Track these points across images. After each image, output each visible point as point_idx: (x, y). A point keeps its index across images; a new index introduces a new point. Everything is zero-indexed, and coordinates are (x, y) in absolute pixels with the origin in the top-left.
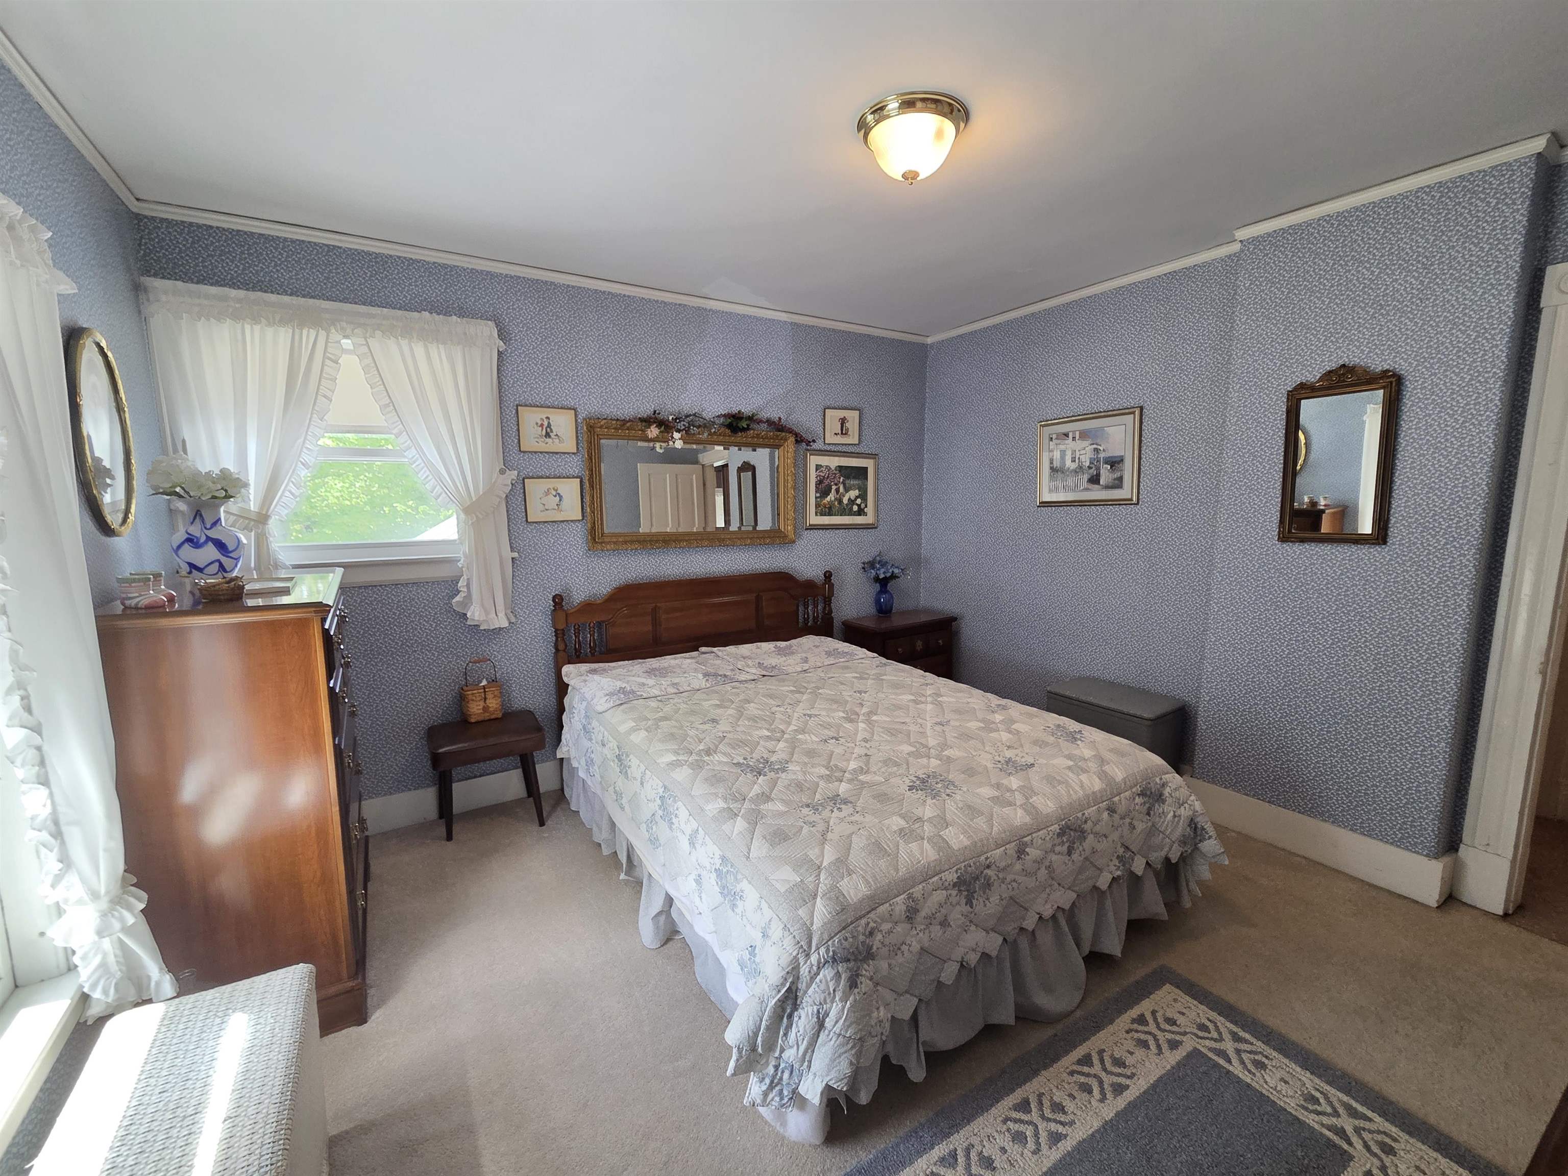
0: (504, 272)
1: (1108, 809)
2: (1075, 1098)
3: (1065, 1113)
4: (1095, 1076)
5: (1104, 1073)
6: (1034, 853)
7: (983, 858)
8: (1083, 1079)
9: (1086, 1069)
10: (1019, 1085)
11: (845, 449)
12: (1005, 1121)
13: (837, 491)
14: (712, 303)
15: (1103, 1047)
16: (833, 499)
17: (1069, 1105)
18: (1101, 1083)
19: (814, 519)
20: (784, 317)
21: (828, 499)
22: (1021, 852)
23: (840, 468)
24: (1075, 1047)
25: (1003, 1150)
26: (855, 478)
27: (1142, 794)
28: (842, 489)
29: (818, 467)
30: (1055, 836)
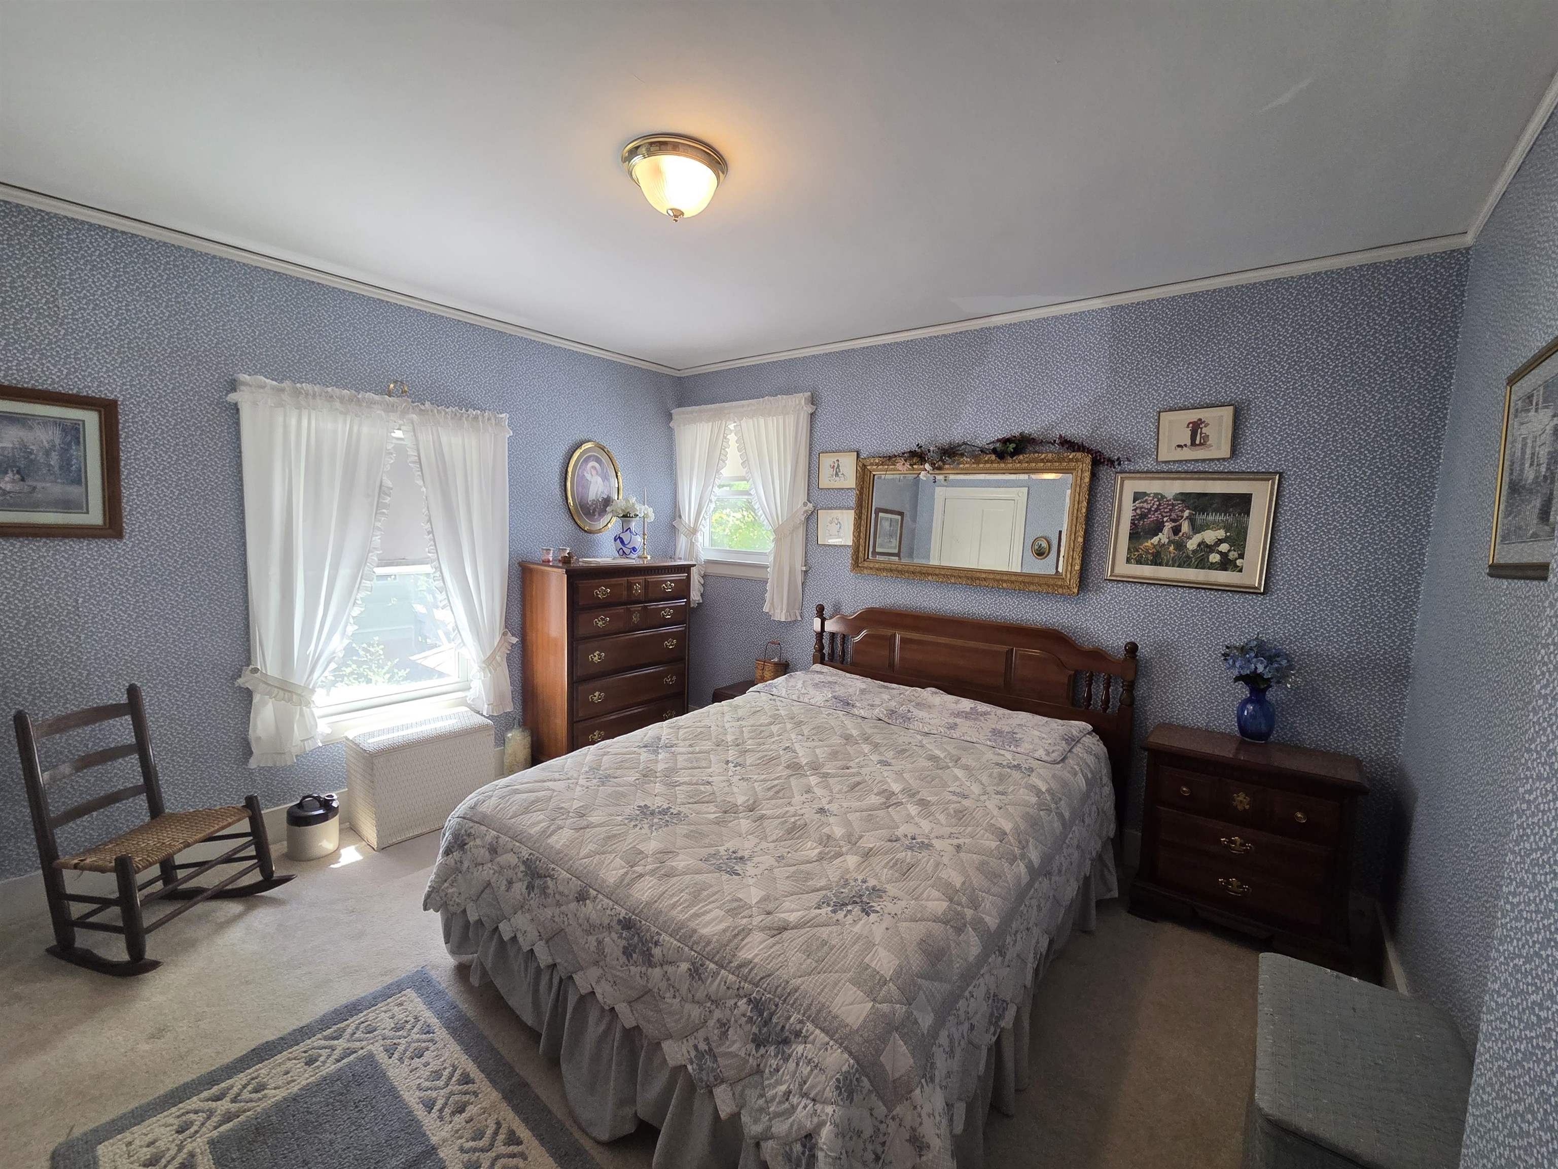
0: (822, 352)
1: (693, 964)
2: (467, 1122)
3: (453, 1114)
4: (492, 1145)
5: (494, 1154)
6: (589, 909)
7: (552, 866)
8: (489, 1132)
9: (501, 1137)
10: (488, 1076)
11: (1201, 467)
12: (453, 1066)
13: (1176, 530)
14: (994, 319)
15: (529, 1159)
16: (1165, 540)
17: (459, 1119)
18: (482, 1150)
19: (1124, 568)
20: (1097, 304)
21: (1155, 540)
22: (582, 897)
23: (1185, 498)
24: (532, 1130)
25: (426, 1064)
26: (1217, 511)
27: (757, 1005)
28: (1185, 527)
29: (1137, 496)
30: (615, 919)
